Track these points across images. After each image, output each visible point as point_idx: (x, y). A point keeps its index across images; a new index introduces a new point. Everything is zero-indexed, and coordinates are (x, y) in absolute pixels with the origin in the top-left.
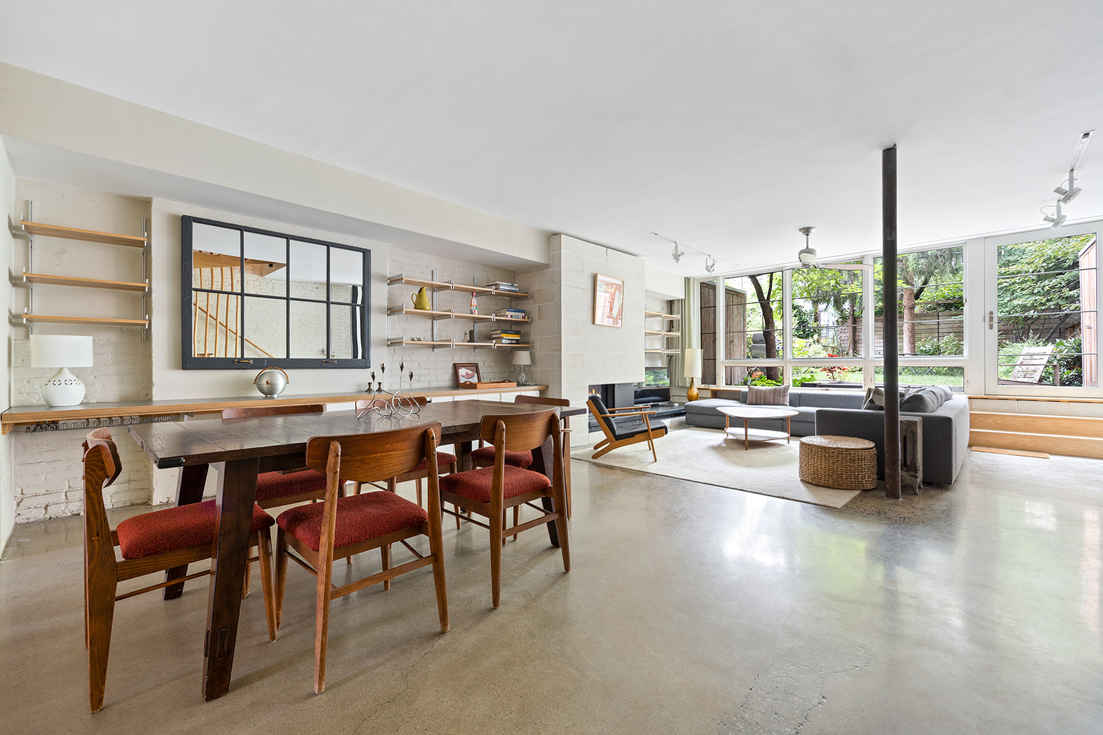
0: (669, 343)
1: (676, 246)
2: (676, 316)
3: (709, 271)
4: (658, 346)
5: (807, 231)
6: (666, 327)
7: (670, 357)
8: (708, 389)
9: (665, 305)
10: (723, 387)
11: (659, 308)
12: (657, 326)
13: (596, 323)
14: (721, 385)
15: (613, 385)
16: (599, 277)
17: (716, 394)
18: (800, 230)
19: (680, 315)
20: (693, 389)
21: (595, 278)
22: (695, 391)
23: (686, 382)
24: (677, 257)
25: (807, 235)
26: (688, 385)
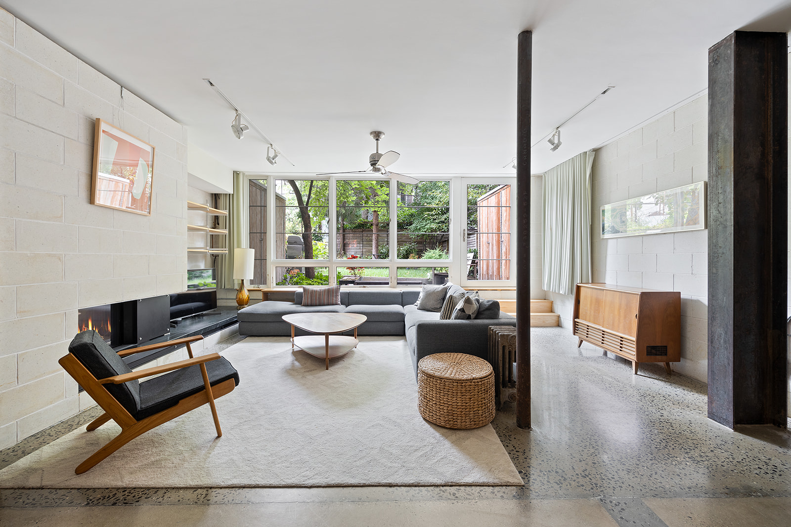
0: (214, 241)
1: (238, 116)
2: (223, 212)
3: (271, 163)
4: (201, 244)
5: (377, 135)
6: (210, 222)
7: (215, 257)
8: (260, 290)
9: (209, 198)
10: (275, 287)
11: (202, 200)
12: (200, 221)
13: (97, 202)
14: (272, 286)
15: (134, 303)
16: (103, 126)
17: (268, 296)
18: (371, 133)
19: (228, 211)
20: (243, 292)
21: (94, 128)
22: (245, 294)
23: (234, 284)
24: (238, 130)
25: (377, 140)
26: (237, 287)
